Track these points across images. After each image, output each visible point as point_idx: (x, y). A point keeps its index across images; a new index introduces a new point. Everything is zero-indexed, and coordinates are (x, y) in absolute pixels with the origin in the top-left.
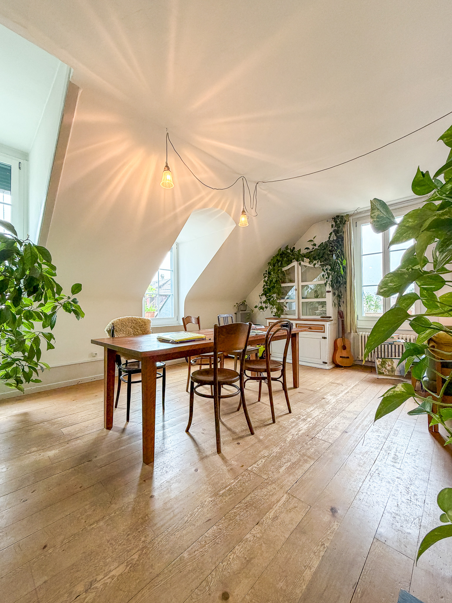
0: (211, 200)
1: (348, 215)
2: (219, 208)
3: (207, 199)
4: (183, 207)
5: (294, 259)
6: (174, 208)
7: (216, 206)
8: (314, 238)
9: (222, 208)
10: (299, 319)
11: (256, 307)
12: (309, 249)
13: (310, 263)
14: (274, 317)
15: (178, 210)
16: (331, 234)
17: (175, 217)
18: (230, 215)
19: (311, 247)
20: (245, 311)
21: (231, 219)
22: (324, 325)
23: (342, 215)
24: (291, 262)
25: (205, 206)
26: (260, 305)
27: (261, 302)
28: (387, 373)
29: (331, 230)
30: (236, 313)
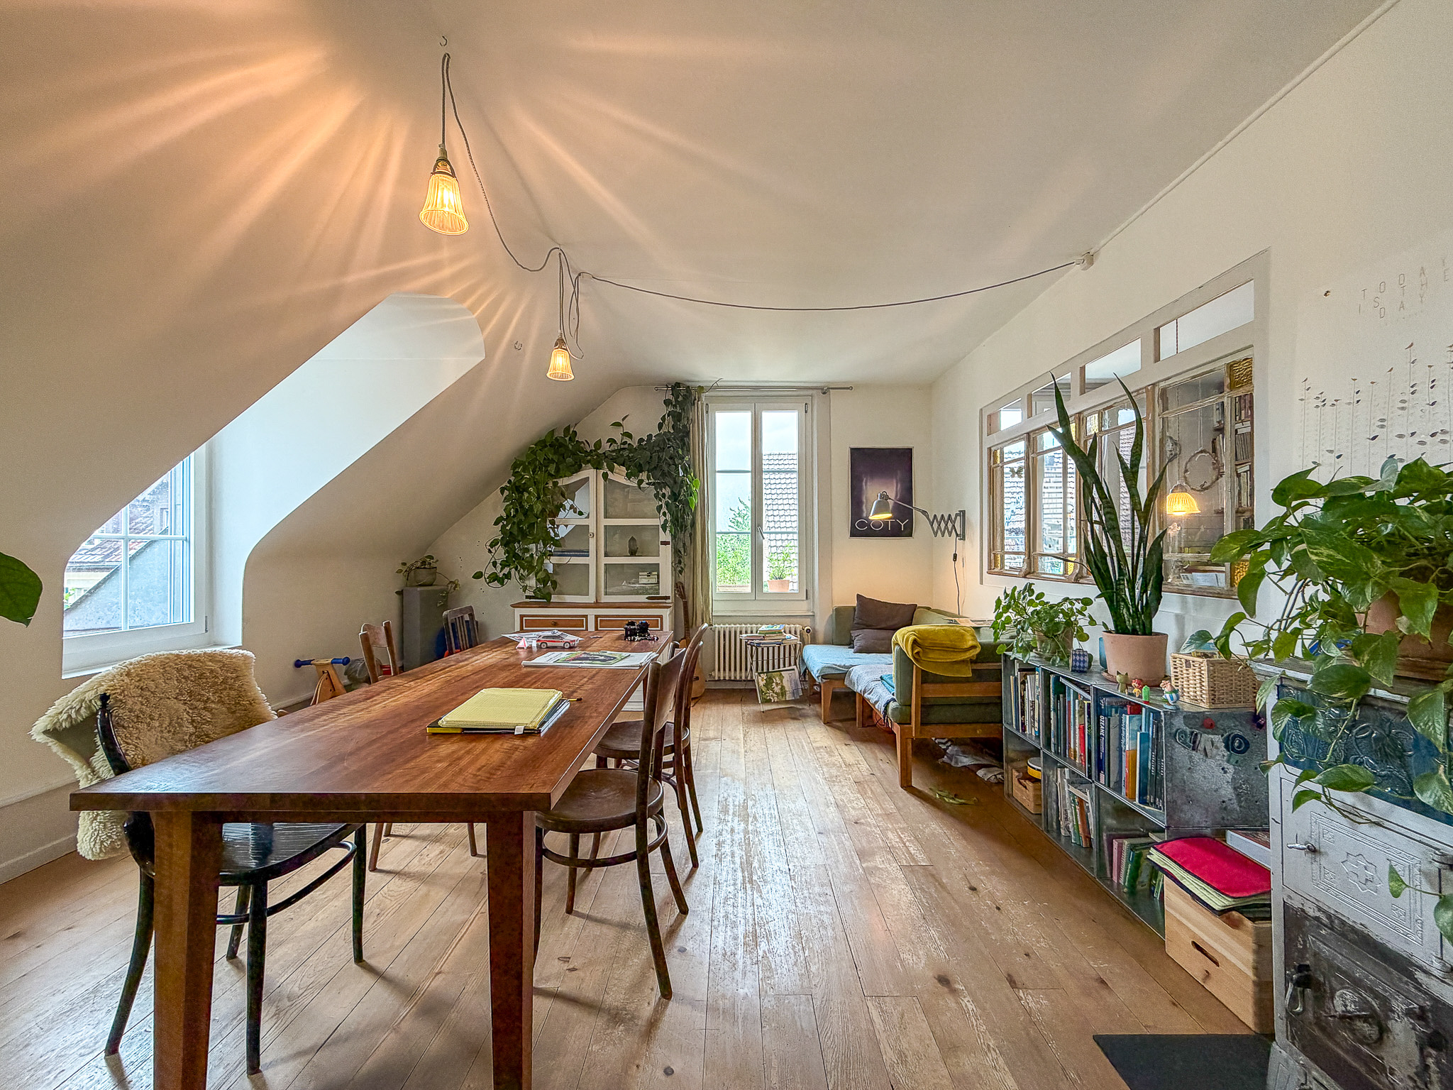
0: (454, 278)
1: (701, 388)
2: (465, 305)
3: (447, 272)
4: (373, 273)
5: (589, 462)
6: (344, 268)
7: (461, 298)
8: (623, 420)
9: (472, 309)
10: (597, 605)
11: (478, 575)
12: (615, 442)
13: (629, 476)
14: (528, 600)
15: (351, 279)
16: (663, 419)
17: (334, 295)
18: (482, 330)
19: (618, 438)
20: (431, 585)
21: (479, 339)
22: (661, 617)
23: (688, 384)
24: (579, 469)
25: (434, 289)
26: (491, 570)
27: (495, 564)
28: (776, 699)
29: (664, 410)
30: (400, 593)
